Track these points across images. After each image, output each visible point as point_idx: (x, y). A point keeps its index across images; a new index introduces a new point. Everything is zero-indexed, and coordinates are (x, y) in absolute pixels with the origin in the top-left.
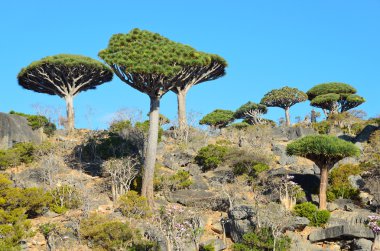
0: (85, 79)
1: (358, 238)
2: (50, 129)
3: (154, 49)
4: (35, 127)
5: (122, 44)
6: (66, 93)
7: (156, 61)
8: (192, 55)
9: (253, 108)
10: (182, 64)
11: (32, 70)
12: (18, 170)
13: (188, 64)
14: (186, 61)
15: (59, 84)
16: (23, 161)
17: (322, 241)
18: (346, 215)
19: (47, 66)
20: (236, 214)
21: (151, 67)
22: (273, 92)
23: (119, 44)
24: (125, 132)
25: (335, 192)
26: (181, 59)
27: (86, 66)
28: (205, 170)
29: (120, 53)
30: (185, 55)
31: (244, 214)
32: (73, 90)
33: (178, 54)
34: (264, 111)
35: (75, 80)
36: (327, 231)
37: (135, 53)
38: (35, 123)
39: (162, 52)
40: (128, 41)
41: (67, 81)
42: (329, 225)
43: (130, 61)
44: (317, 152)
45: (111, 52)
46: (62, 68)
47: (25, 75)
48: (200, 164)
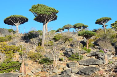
0: (21, 21)
1: (99, 55)
2: (14, 32)
3: (44, 8)
4: (10, 32)
5: (36, 7)
6: (16, 25)
7: (45, 11)
8: (54, 10)
9: (61, 29)
10: (52, 12)
11: (8, 19)
12: (8, 42)
13: (53, 12)
14: (53, 11)
15: (15, 22)
16: (8, 40)
17: (90, 56)
18: (93, 50)
19: (11, 18)
20: (68, 50)
21: (44, 12)
22: (65, 26)
23: (35, 7)
24: (34, 33)
25: (90, 45)
26: (52, 10)
27: (21, 18)
28: (55, 41)
29: (35, 9)
30: (53, 10)
31: (70, 50)
32: (18, 24)
33: (51, 9)
34: (63, 30)
35: (19, 21)
36: (91, 54)
37: (39, 9)
38: (10, 31)
39: (47, 9)
40: (37, 6)
41: (17, 22)
42: (91, 53)
43: (38, 11)
44: (87, 35)
45: (33, 9)
46: (15, 18)
47: (6, 20)
48: (54, 40)
